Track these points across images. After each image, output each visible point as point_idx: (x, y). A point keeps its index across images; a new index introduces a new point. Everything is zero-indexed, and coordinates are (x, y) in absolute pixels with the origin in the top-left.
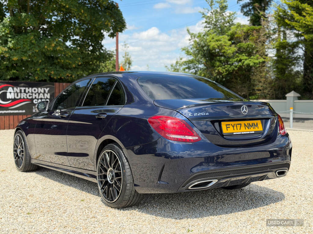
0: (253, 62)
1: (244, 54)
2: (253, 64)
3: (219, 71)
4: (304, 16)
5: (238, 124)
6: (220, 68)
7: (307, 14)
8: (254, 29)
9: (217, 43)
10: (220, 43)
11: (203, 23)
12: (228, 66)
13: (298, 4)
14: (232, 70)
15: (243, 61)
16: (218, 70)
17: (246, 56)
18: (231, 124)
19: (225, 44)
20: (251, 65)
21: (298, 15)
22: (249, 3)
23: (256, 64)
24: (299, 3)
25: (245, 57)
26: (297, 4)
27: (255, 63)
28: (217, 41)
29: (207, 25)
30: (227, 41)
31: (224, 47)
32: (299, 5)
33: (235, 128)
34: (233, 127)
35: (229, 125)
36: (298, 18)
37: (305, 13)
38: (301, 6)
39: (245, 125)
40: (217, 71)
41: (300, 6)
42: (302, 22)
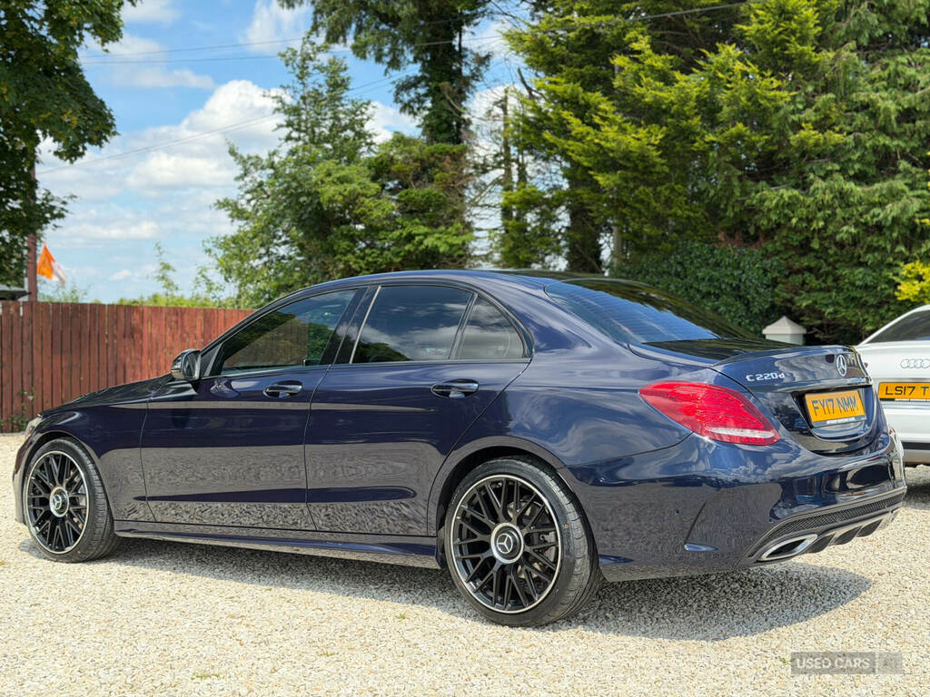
0: (446, 242)
1: (417, 220)
2: (448, 248)
3: (350, 266)
4: (597, 127)
6: (350, 256)
7: (604, 119)
8: (447, 153)
9: (340, 188)
10: (350, 187)
11: (280, 126)
12: (373, 253)
13: (576, 92)
14: (387, 264)
15: (417, 238)
16: (346, 262)
17: (424, 225)
19: (365, 191)
20: (441, 250)
21: (579, 121)
22: (416, 77)
23: (454, 249)
24: (581, 89)
25: (423, 229)
26: (572, 90)
27: (452, 246)
28: (342, 180)
29: (291, 132)
30: (368, 182)
31: (362, 199)
32: (578, 94)
36: (581, 129)
37: (598, 117)
38: (583, 98)
40: (341, 266)
41: (580, 96)
42: (592, 140)
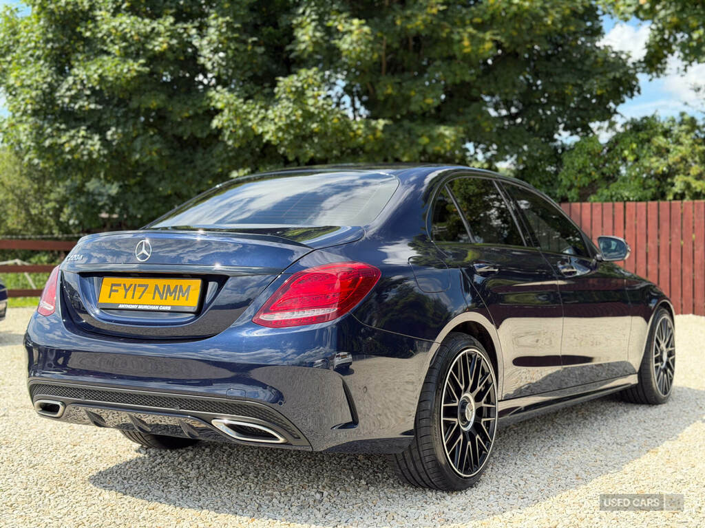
5: (139, 286)
18: (124, 285)
33: (130, 293)
34: (127, 290)
35: (119, 285)
39: (157, 288)
